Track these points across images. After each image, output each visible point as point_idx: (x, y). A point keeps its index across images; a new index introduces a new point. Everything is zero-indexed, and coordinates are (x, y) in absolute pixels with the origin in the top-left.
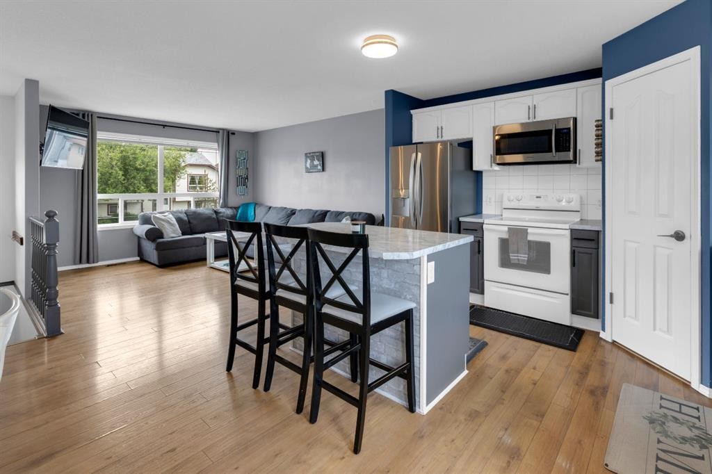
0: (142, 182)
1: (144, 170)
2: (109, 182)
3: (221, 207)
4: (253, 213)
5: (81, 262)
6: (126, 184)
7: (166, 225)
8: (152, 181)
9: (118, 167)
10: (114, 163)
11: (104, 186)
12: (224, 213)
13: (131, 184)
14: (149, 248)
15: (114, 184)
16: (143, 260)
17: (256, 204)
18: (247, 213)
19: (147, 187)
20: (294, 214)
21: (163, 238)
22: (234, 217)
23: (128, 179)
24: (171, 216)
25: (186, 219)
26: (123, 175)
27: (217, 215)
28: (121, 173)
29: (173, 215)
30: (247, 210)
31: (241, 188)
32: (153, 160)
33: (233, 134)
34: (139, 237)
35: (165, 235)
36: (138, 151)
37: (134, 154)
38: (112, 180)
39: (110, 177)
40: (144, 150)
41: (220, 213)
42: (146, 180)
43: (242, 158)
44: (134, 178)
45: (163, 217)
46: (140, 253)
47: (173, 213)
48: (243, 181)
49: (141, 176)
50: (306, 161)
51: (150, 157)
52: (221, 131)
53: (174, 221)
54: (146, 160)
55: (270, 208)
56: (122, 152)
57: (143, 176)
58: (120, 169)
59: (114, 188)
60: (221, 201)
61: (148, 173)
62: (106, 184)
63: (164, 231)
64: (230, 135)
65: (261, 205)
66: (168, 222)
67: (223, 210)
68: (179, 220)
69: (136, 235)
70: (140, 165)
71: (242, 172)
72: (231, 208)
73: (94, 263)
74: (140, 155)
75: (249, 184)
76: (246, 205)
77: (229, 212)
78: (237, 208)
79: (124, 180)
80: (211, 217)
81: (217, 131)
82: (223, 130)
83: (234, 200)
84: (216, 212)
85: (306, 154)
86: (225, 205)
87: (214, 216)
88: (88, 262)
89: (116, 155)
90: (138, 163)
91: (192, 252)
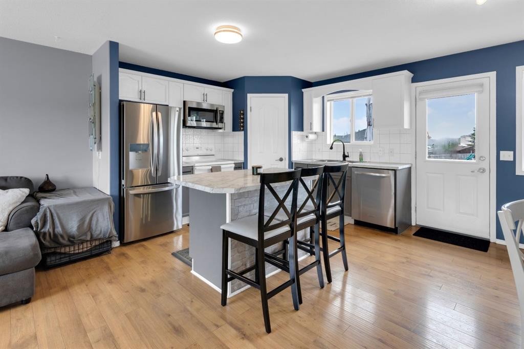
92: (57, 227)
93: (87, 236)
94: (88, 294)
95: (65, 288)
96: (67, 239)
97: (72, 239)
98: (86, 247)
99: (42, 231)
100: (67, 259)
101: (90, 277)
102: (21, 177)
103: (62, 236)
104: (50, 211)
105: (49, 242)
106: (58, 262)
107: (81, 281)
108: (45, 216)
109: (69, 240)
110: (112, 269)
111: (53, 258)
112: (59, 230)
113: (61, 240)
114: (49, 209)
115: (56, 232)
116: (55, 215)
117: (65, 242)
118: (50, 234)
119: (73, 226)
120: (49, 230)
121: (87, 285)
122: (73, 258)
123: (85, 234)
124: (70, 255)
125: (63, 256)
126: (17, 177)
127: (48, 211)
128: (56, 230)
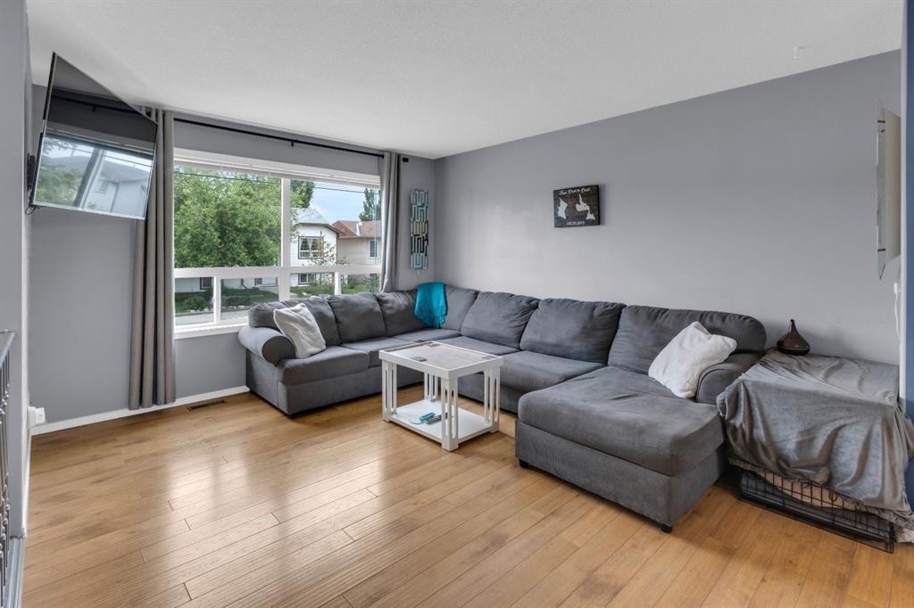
0: (242, 247)
1: (245, 231)
2: (203, 246)
3: (385, 292)
4: (442, 302)
5: (141, 403)
6: (223, 250)
7: (301, 330)
8: (254, 245)
9: (213, 226)
10: (208, 221)
11: (195, 253)
12: (393, 302)
13: (229, 249)
14: (270, 376)
15: (208, 250)
16: (255, 394)
17: (445, 285)
18: (431, 300)
19: (249, 253)
20: (536, 307)
21: (294, 357)
22: (410, 308)
23: (225, 244)
24: (306, 310)
25: (330, 314)
26: (219, 237)
27: (380, 305)
28: (216, 234)
29: (309, 307)
30: (430, 295)
31: (417, 257)
32: (257, 218)
33: (406, 160)
34: (248, 352)
35: (299, 352)
36: (238, 206)
37: (233, 209)
38: (206, 244)
39: (203, 240)
40: (246, 204)
41: (386, 302)
42: (248, 244)
43: (419, 204)
44: (233, 241)
45: (293, 314)
46: (250, 379)
47: (309, 305)
48: (420, 244)
49: (242, 238)
50: (557, 205)
51: (252, 213)
52: (386, 155)
53: (313, 322)
54: (249, 217)
55: (477, 293)
56: (218, 206)
57: (244, 239)
58: (216, 230)
59: (208, 254)
60: (386, 280)
61: (251, 235)
62: (198, 249)
63: (296, 343)
64: (402, 162)
65: (455, 288)
66: (303, 323)
67: (390, 296)
68: (320, 317)
69: (243, 347)
70: (241, 224)
71: (418, 228)
72: (402, 292)
73: (165, 403)
74: (242, 210)
75: (430, 249)
76: (428, 287)
77: (400, 301)
78: (413, 292)
79: (221, 244)
80: (371, 310)
81: (379, 155)
82: (390, 152)
83: (407, 279)
84: (379, 300)
85: (556, 192)
86: (392, 288)
87: (378, 308)
88: (155, 401)
89: (210, 210)
90: (238, 221)
91: (349, 385)
92: (757, 428)
93: (818, 472)
94: (746, 598)
95: (729, 552)
96: (774, 459)
97: (784, 465)
98: (819, 498)
99: (732, 422)
100: (777, 501)
101: (787, 567)
102: (747, 318)
103: (764, 448)
104: (746, 390)
105: (742, 448)
106: (760, 496)
107: (765, 563)
108: (736, 396)
109: (778, 464)
110: (851, 592)
111: (752, 483)
112: (760, 433)
113: (763, 457)
114: (744, 386)
115: (755, 435)
116: (754, 401)
117: (770, 463)
118: (744, 435)
119: (788, 437)
120: (741, 425)
121: (763, 580)
122: (791, 506)
123: (816, 467)
124: (784, 497)
125: (769, 489)
126: (741, 316)
127: (742, 388)
128: (755, 431)
